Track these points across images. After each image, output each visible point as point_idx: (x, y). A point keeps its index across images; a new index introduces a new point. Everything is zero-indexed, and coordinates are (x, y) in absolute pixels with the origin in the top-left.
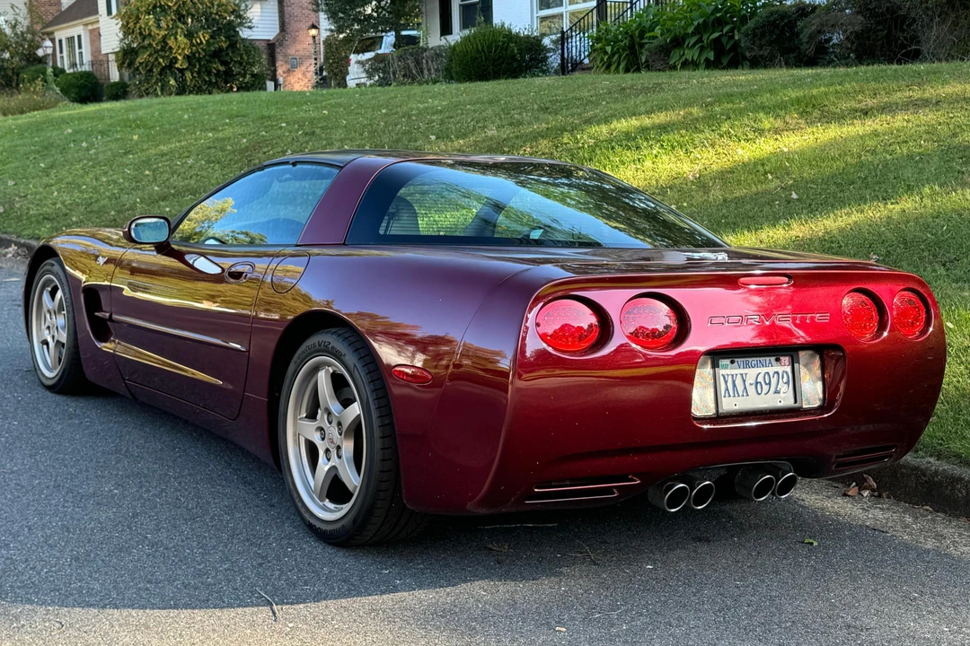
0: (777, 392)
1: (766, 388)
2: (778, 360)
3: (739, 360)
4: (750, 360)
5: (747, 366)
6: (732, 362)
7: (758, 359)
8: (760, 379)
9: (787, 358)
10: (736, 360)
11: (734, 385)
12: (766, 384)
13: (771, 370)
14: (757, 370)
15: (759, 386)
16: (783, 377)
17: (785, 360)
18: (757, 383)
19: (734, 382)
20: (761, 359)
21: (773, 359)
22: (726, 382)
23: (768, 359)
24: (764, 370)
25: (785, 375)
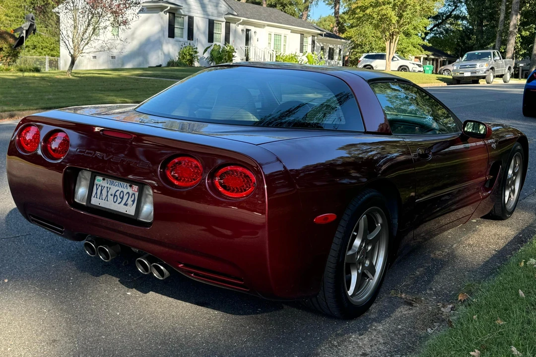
0: (126, 204)
1: (119, 200)
2: (131, 186)
3: (109, 179)
4: (115, 181)
5: (112, 184)
6: (104, 179)
7: (120, 182)
8: (118, 194)
9: (137, 187)
10: (106, 179)
11: (101, 193)
12: (120, 198)
13: (125, 191)
14: (117, 188)
15: (116, 197)
16: (131, 197)
17: (136, 188)
18: (115, 195)
19: (102, 190)
20: (122, 183)
21: (128, 185)
22: (97, 189)
23: (125, 184)
24: (121, 189)
25: (133, 196)
